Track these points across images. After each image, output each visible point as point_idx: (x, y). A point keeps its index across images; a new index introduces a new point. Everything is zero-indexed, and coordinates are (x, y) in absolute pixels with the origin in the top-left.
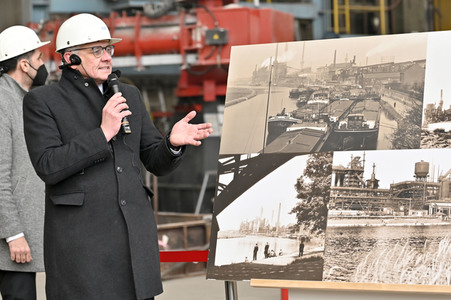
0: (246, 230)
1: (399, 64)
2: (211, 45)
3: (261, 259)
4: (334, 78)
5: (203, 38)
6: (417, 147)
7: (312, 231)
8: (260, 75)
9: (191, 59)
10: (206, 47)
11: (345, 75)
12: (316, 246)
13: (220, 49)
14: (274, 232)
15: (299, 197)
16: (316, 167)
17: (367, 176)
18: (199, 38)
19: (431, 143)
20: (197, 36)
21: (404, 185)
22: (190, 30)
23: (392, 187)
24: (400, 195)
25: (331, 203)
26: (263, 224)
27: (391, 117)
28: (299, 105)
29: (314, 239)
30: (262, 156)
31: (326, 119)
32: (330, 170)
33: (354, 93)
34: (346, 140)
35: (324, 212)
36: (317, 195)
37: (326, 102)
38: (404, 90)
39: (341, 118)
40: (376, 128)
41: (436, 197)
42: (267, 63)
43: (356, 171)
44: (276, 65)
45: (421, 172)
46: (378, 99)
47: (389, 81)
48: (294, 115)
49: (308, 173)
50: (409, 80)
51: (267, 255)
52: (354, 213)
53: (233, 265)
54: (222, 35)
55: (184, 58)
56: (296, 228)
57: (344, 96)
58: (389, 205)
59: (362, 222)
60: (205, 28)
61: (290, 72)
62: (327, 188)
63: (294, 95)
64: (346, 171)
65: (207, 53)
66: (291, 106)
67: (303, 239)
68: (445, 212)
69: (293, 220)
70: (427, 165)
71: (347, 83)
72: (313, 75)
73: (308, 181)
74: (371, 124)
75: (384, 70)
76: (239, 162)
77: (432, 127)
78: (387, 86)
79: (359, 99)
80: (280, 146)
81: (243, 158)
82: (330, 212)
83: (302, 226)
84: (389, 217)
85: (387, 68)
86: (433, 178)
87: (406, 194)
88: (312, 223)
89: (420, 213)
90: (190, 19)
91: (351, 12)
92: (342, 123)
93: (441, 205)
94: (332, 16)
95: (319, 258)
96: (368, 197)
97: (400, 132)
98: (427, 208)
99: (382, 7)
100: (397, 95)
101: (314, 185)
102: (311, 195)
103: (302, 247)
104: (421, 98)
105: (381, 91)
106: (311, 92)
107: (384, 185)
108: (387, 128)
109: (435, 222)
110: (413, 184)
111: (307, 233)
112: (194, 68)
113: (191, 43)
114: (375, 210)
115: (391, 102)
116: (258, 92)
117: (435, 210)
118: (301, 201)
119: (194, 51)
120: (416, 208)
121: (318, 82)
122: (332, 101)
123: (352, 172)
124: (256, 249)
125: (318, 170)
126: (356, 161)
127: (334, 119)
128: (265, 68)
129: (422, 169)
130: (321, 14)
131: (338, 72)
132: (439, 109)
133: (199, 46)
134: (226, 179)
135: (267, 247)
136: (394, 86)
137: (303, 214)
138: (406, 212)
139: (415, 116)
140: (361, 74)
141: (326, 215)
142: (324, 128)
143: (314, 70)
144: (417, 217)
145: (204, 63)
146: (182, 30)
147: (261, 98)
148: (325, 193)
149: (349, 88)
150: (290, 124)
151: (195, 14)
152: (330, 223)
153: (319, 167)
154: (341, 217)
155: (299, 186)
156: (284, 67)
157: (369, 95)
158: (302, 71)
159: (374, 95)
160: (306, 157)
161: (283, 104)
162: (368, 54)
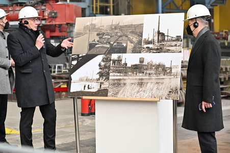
0: (81, 80)
1: (134, 25)
2: (51, 17)
3: (87, 90)
4: (112, 29)
5: (48, 15)
6: (140, 53)
7: (104, 80)
8: (86, 28)
9: (43, 22)
10: (49, 18)
11: (116, 28)
12: (106, 85)
13: (54, 19)
14: (91, 80)
15: (100, 69)
16: (106, 59)
17: (123, 62)
18: (47, 15)
19: (145, 51)
20: (46, 14)
21: (136, 65)
22: (43, 11)
23: (132, 66)
24: (134, 69)
25: (111, 71)
26: (87, 78)
27: (131, 42)
28: (100, 38)
29: (105, 83)
30: (87, 55)
31: (109, 43)
32: (110, 60)
33: (119, 34)
34: (116, 50)
35: (108, 74)
36: (106, 68)
37: (109, 37)
38: (136, 34)
39: (114, 43)
40: (126, 46)
41: (147, 69)
42: (88, 24)
43: (119, 60)
44: (92, 24)
45: (142, 61)
46: (127, 37)
47: (131, 30)
48: (98, 41)
49: (103, 61)
50: (138, 30)
51: (89, 88)
52: (119, 74)
53: (77, 92)
54: (55, 13)
55: (41, 22)
56: (99, 79)
57: (115, 35)
58: (130, 72)
59: (121, 78)
60: (49, 11)
61: (97, 27)
62: (109, 66)
63: (98, 35)
64: (116, 60)
65: (50, 20)
66: (97, 38)
67: (101, 83)
68: (150, 74)
69: (98, 76)
70: (144, 58)
71: (116, 31)
72: (105, 28)
73: (103, 64)
74: (125, 45)
75: (129, 27)
76: (79, 57)
77: (145, 46)
78: (130, 32)
79: (121, 36)
80: (93, 52)
81: (80, 56)
82: (110, 74)
83: (101, 79)
84: (130, 76)
85: (130, 26)
86: (145, 63)
87: (137, 68)
88: (104, 78)
89: (141, 74)
90: (43, 8)
91: (100, 6)
92: (115, 44)
93: (148, 72)
94: (93, 7)
95: (107, 89)
96: (124, 69)
97: (134, 47)
98: (143, 73)
99: (111, 4)
100: (134, 35)
101: (105, 65)
102: (104, 68)
103: (101, 85)
104: (142, 36)
105: (128, 34)
106: (104, 34)
107: (129, 65)
108: (130, 46)
109: (146, 77)
110: (139, 65)
111: (102, 81)
112: (44, 25)
113: (44, 16)
114: (126, 73)
115: (132, 38)
116: (85, 33)
117: (146, 73)
118: (100, 70)
119: (45, 19)
120: (140, 73)
121: (106, 30)
122: (111, 37)
123: (118, 61)
124: (85, 86)
125: (106, 60)
126: (119, 57)
127: (112, 43)
128: (88, 25)
129: (142, 60)
130: (89, 6)
131: (113, 27)
132: (148, 40)
133: (47, 17)
134: (74, 63)
135: (89, 86)
136: (133, 32)
137: (101, 75)
138: (136, 74)
139: (140, 42)
140: (121, 28)
141: (109, 75)
142: (108, 46)
143: (105, 26)
144: (140, 76)
145: (48, 24)
146: (40, 11)
147: (87, 36)
148: (109, 67)
149: (117, 32)
150: (96, 44)
151: (45, 6)
152: (110, 78)
153: (107, 59)
154: (114, 76)
155: (100, 65)
156: (95, 25)
157: (124, 35)
158: (101, 27)
159: (126, 35)
160: (102, 56)
161: (95, 38)
162: (124, 21)
